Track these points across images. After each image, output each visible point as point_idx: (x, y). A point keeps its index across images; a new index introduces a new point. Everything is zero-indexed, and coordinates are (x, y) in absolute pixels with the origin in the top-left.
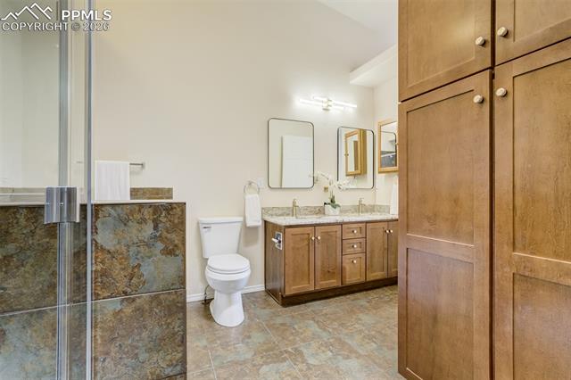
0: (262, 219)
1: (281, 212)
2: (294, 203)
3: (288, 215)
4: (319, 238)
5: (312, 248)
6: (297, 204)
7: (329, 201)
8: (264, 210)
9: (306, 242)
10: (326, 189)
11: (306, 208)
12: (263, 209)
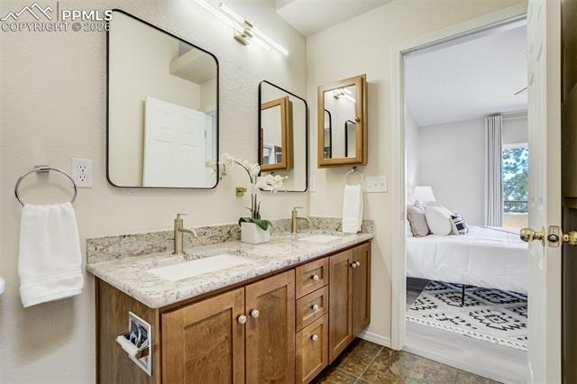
0: (89, 273)
1: (144, 245)
2: (178, 222)
3: (162, 250)
4: (256, 313)
5: (238, 343)
6: (185, 227)
7: (249, 215)
8: (95, 247)
9: (224, 334)
10: (240, 191)
11: (204, 231)
12: (90, 241)
